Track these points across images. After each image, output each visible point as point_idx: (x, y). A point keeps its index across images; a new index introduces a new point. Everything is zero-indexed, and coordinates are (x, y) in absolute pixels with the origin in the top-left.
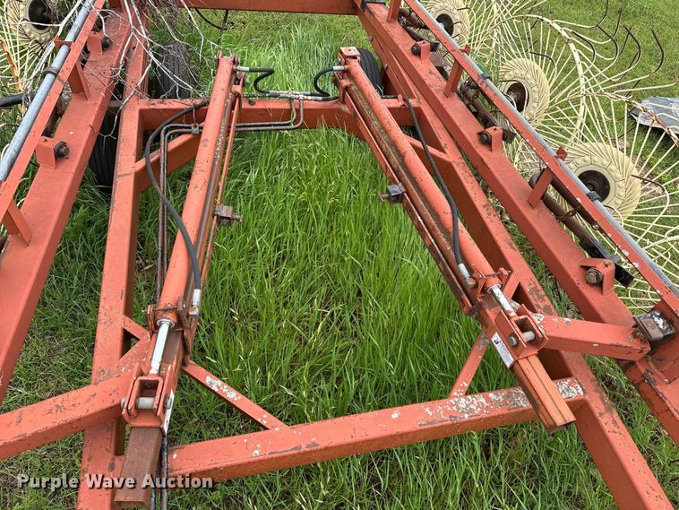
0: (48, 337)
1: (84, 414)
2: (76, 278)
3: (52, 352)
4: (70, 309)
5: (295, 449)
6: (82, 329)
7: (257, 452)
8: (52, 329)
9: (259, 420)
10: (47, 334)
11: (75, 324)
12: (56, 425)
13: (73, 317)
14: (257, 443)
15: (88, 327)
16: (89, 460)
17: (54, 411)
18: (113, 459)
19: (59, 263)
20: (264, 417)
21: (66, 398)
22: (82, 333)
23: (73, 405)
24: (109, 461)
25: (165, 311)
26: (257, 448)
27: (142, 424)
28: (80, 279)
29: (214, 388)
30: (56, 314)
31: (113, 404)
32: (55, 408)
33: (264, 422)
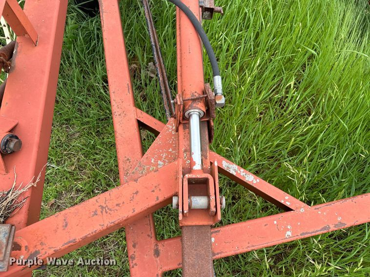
0: (64, 126)
1: (130, 214)
2: (76, 81)
3: (69, 137)
4: (76, 105)
5: (324, 228)
6: (87, 119)
7: (289, 233)
8: (66, 120)
9: (282, 202)
10: (63, 124)
11: (82, 115)
12: (105, 228)
13: (80, 110)
14: (288, 225)
15: (92, 118)
16: (134, 246)
17: (99, 213)
18: (157, 245)
19: (61, 70)
20: (285, 199)
21: (108, 197)
22: (88, 122)
23: (117, 205)
24: (153, 247)
25: (194, 100)
26: (288, 230)
27: (194, 224)
28: (78, 81)
29: (232, 172)
30: (66, 109)
31: (158, 202)
32: (99, 210)
33: (288, 204)
